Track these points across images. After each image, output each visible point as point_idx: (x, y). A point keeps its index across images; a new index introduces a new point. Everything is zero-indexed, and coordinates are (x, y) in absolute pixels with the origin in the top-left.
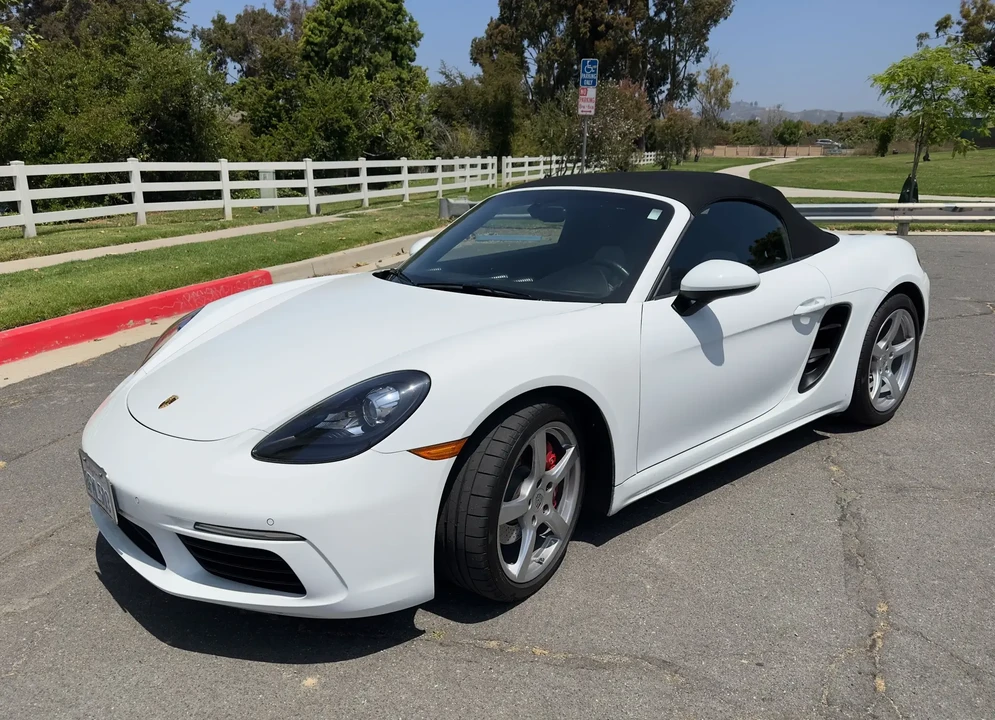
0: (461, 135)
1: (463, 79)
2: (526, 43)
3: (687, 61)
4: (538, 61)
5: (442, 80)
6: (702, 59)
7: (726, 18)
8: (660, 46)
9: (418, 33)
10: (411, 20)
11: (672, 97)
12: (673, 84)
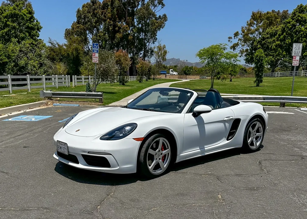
0: (58, 67)
1: (59, 45)
2: (87, 32)
3: (149, 43)
4: (93, 40)
5: (50, 45)
6: (155, 42)
7: (163, 28)
8: (139, 36)
9: (40, 26)
10: (37, 21)
11: (145, 56)
12: (145, 51)
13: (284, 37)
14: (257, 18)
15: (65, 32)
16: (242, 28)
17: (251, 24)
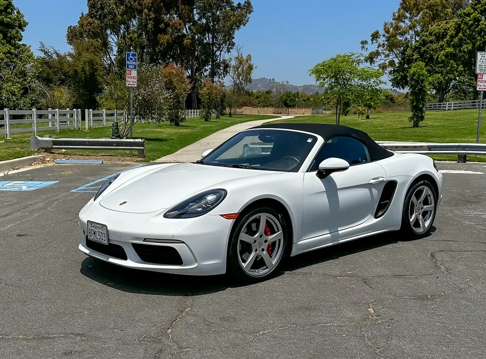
0: (57, 94)
1: (58, 55)
2: (108, 32)
3: (221, 51)
4: (119, 45)
5: (42, 55)
6: (231, 50)
7: (245, 25)
8: (203, 40)
9: (24, 22)
10: (18, 13)
11: (213, 74)
12: (212, 66)
13: (461, 39)
14: (410, 7)
15: (68, 32)
16: (386, 24)
17: (400, 18)
